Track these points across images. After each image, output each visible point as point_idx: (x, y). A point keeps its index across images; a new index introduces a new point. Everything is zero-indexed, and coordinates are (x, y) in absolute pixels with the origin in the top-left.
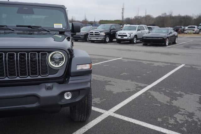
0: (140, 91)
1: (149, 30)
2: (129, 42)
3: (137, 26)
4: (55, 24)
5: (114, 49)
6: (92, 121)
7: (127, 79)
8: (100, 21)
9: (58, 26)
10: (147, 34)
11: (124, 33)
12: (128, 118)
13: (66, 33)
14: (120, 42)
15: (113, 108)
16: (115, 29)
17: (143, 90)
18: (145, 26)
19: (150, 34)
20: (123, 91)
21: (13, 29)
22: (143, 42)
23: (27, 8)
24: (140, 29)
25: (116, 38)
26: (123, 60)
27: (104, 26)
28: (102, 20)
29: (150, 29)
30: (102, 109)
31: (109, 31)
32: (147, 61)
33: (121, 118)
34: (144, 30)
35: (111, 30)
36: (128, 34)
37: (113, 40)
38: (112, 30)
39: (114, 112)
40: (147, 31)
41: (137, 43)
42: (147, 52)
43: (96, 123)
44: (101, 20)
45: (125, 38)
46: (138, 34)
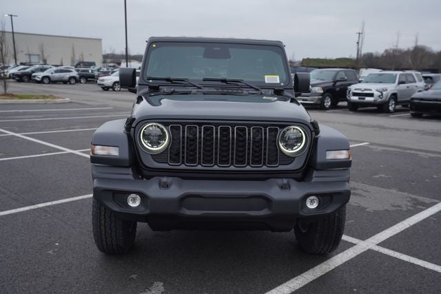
0: (423, 212)
1: (425, 82)
2: (375, 108)
3: (399, 73)
4: (266, 77)
5: (345, 123)
6: (339, 255)
7: (389, 187)
8: (304, 60)
9: (273, 79)
10: (420, 91)
11: (365, 90)
12: (409, 257)
13: (286, 93)
14: (355, 108)
15: (373, 237)
16: (346, 80)
17: (430, 209)
18: (416, 74)
19: (430, 91)
20: (386, 208)
21: (199, 86)
22: (411, 109)
23: (218, 49)
24: (404, 80)
25: (347, 100)
26: (370, 146)
27: (321, 72)
28: (308, 59)
29: (429, 79)
30: (352, 236)
31: (332, 84)
32: (427, 151)
33: (395, 256)
34: (415, 82)
35: (335, 82)
36: (377, 90)
37: (337, 103)
38: (338, 81)
39: (378, 245)
40: (422, 84)
41: (396, 111)
42: (424, 133)
43: (348, 260)
44: (305, 58)
45: (368, 99)
46: (400, 91)
